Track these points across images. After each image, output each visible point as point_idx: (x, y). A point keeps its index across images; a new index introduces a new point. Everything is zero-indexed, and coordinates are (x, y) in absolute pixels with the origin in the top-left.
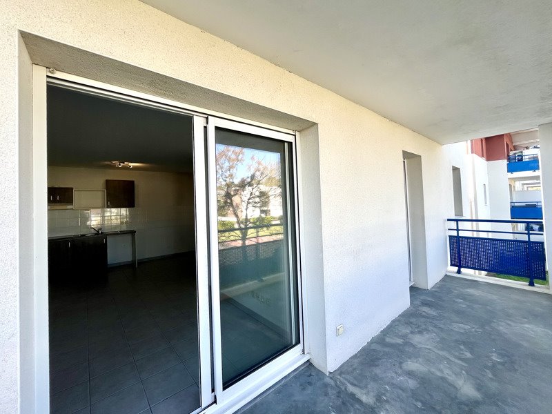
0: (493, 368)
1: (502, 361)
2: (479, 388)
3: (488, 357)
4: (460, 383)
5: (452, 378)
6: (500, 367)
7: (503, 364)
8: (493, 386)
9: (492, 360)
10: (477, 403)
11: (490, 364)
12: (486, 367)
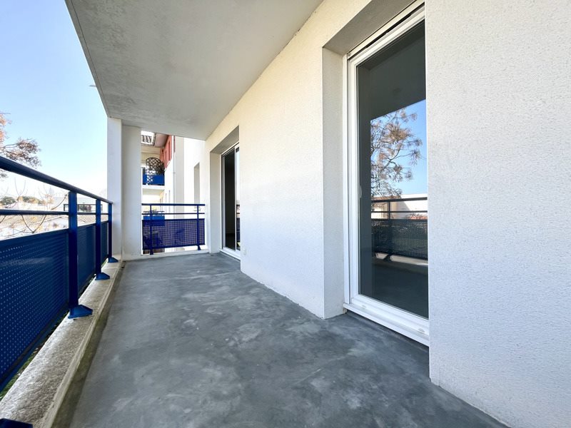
0: (187, 314)
1: (185, 322)
2: (186, 300)
3: (196, 319)
4: (196, 296)
5: (202, 295)
6: (184, 317)
7: (183, 320)
8: (179, 305)
9: (192, 318)
10: (183, 294)
11: (191, 314)
12: (192, 311)
